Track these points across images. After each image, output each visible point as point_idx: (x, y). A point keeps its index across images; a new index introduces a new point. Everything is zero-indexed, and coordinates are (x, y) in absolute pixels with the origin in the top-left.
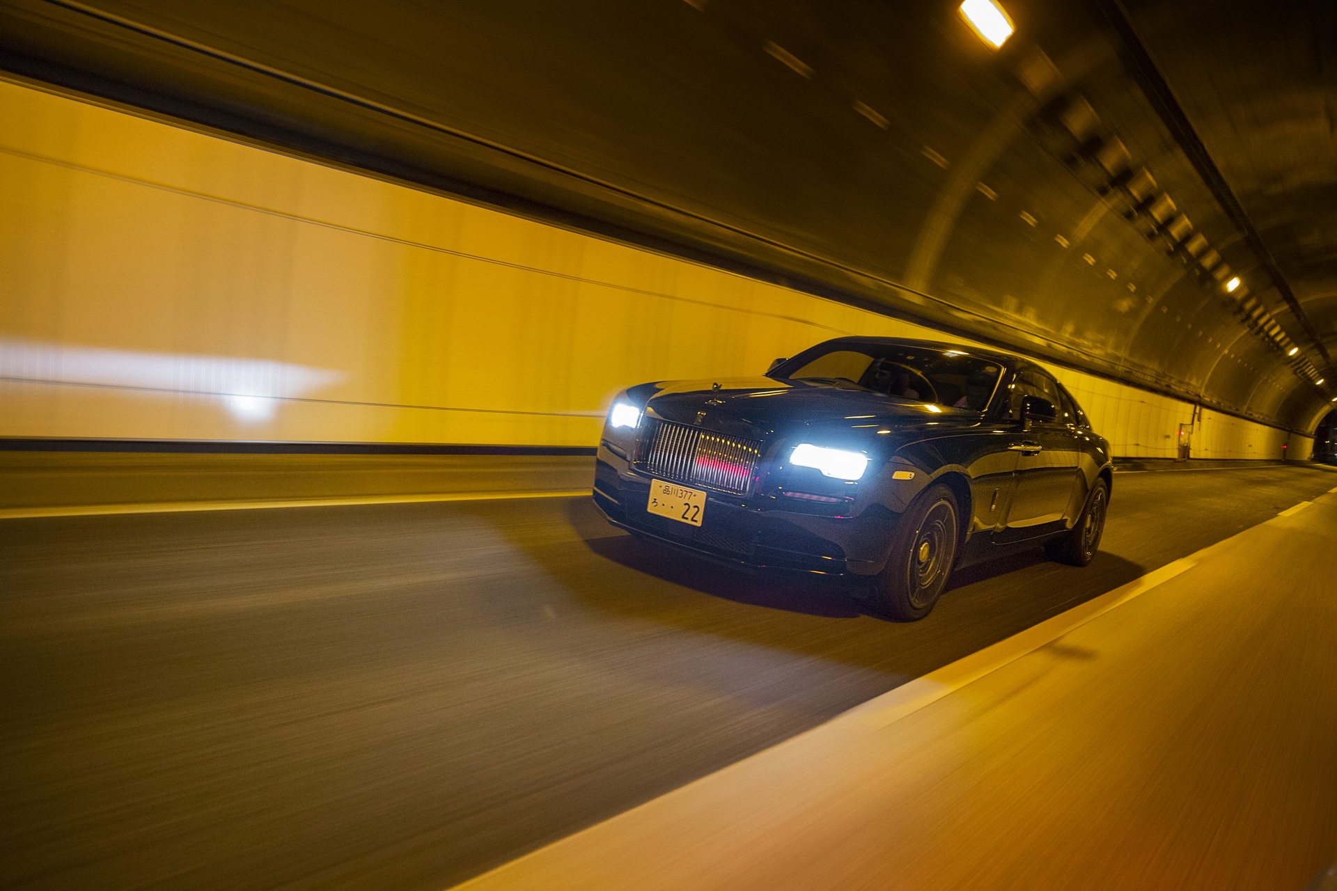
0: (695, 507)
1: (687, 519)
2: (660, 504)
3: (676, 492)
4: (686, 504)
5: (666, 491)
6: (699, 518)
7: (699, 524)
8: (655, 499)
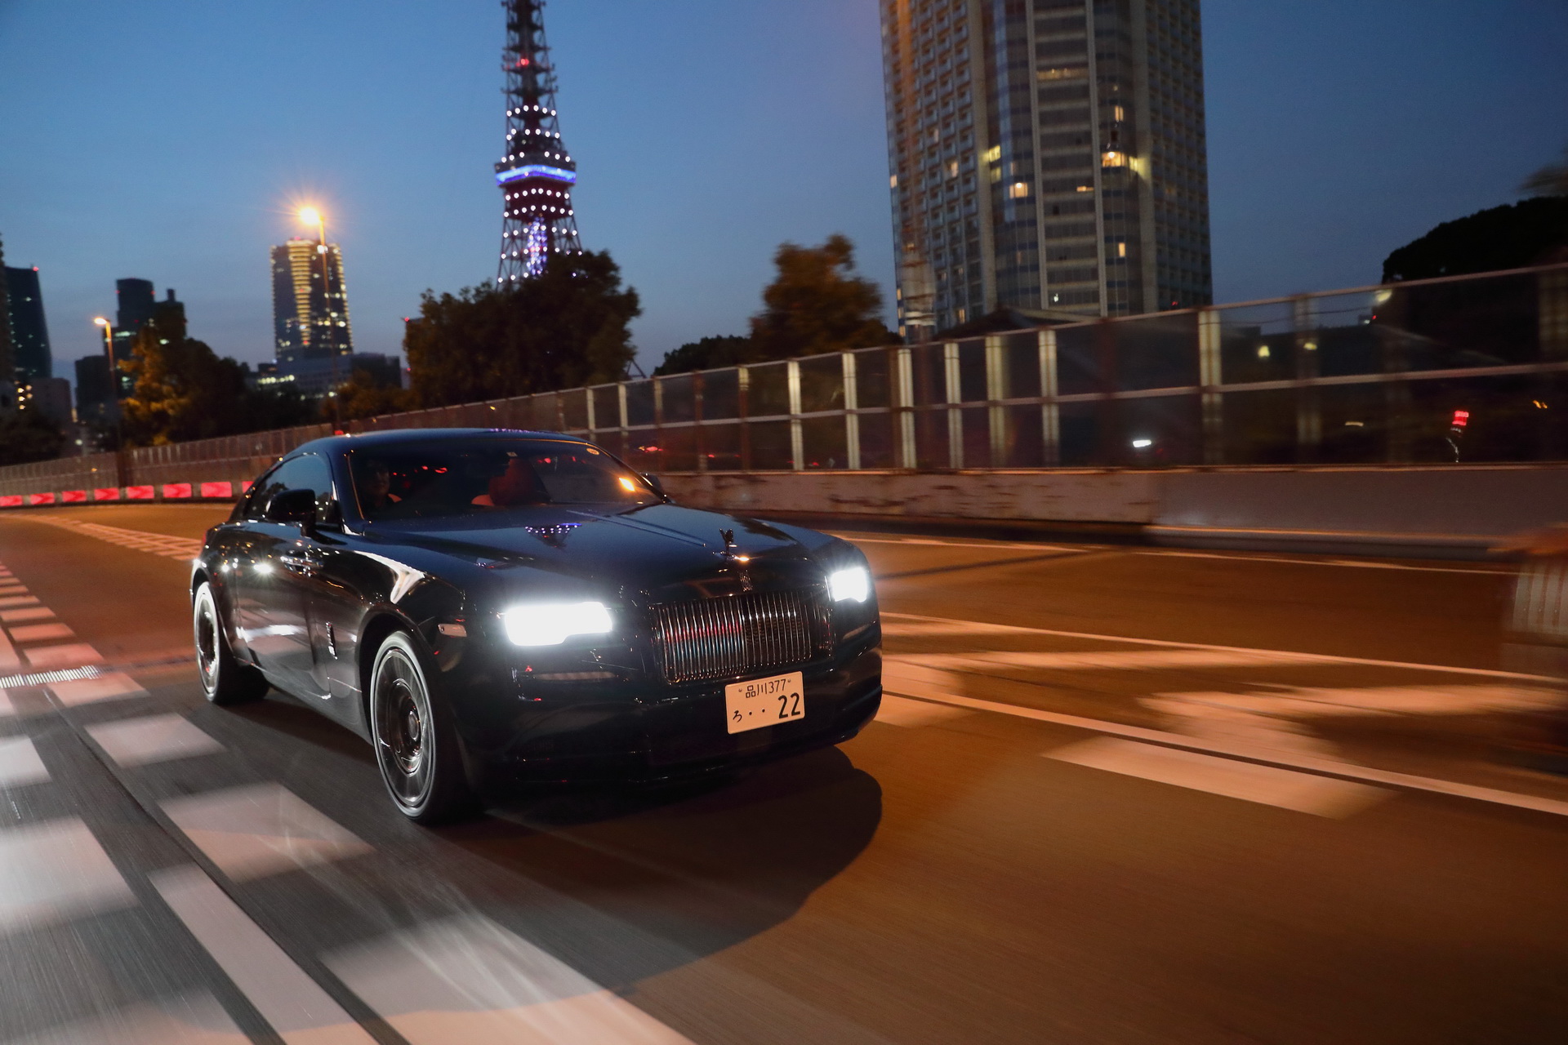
0: (792, 696)
1: (786, 716)
2: (745, 715)
3: (764, 689)
4: (780, 699)
5: (751, 694)
6: (801, 707)
7: (802, 715)
8: (737, 712)
